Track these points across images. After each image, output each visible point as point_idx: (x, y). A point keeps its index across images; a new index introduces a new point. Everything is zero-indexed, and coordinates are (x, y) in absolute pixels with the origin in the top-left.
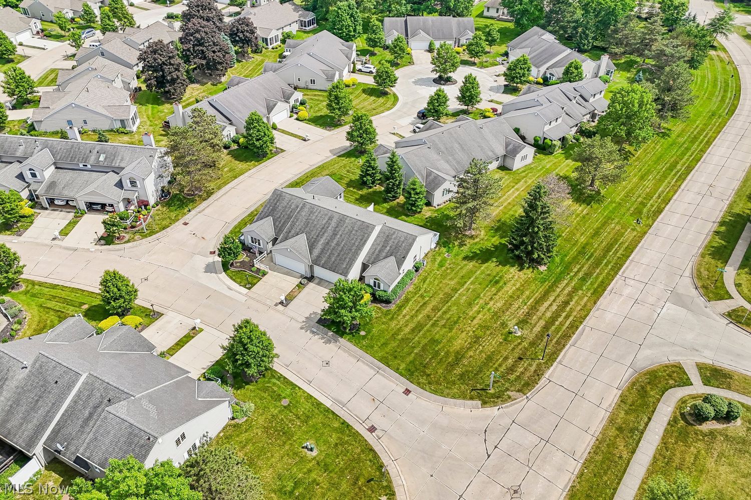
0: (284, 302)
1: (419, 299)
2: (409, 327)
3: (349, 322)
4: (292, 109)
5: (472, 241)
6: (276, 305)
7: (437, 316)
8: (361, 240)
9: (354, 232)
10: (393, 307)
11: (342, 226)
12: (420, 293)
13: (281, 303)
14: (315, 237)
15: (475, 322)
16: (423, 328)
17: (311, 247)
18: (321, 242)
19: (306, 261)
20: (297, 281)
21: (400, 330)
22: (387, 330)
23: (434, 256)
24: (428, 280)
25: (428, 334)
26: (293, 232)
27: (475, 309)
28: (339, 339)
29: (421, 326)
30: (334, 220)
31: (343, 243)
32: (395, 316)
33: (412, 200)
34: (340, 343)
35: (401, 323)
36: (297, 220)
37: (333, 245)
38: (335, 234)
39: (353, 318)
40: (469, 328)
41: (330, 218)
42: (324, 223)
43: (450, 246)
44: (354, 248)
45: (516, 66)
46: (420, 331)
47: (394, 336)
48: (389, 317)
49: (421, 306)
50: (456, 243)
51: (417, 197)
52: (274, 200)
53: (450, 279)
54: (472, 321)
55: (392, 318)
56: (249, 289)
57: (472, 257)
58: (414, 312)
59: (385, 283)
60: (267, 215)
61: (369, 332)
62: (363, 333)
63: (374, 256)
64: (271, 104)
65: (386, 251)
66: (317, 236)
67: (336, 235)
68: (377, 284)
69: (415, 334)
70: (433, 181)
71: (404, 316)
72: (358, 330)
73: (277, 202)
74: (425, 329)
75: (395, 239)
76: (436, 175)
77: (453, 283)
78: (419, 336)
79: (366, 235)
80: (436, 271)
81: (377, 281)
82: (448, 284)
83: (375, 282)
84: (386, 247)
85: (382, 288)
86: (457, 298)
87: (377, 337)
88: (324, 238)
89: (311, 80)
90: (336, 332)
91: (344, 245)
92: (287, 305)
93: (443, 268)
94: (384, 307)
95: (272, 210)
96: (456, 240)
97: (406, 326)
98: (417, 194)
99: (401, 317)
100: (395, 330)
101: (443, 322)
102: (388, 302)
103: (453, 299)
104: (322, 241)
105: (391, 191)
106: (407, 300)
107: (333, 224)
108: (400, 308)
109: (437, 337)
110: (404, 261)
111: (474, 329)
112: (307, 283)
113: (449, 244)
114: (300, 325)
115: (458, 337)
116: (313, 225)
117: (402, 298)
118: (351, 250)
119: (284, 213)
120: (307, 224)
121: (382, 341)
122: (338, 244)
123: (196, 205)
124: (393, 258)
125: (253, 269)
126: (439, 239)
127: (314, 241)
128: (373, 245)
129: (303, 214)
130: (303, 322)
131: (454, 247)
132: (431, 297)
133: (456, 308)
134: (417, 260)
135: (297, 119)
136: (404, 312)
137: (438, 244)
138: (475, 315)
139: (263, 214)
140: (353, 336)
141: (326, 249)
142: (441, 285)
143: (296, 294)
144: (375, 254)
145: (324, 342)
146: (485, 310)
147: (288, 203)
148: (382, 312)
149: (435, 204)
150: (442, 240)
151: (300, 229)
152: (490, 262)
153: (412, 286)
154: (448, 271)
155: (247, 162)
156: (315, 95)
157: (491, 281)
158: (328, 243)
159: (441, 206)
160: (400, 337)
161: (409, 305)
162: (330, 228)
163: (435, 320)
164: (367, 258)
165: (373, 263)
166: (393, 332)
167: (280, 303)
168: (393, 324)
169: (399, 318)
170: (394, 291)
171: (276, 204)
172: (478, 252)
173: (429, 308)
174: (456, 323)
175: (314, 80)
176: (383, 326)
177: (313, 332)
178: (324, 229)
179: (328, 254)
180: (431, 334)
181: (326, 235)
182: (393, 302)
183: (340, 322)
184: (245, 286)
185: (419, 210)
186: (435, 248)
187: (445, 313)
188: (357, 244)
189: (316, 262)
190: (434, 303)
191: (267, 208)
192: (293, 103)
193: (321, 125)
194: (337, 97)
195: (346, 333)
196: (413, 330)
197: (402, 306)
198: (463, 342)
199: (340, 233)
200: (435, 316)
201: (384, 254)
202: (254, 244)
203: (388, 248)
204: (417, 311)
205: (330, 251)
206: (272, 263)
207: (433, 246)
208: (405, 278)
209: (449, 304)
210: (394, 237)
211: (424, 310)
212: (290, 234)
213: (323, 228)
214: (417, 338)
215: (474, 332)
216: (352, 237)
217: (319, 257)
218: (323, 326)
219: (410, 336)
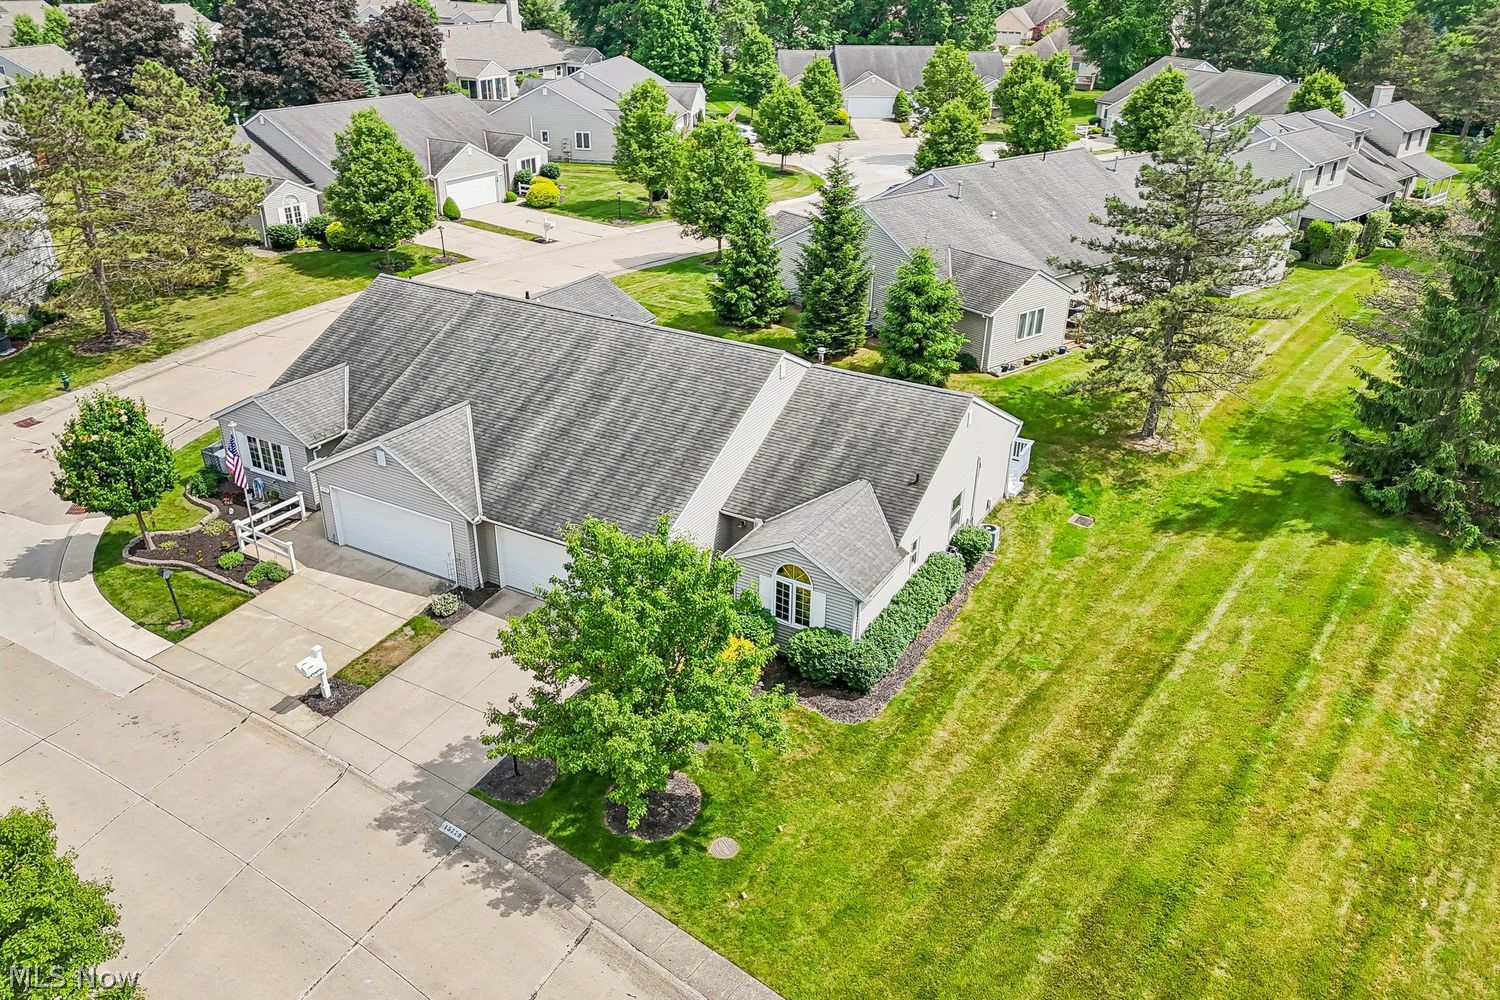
0: (327, 693)
1: (1003, 678)
2: (979, 815)
3: (639, 767)
4: (516, 184)
5: (1167, 472)
6: (283, 707)
7: (1115, 755)
8: (717, 410)
9: (683, 384)
10: (877, 714)
11: (630, 366)
12: (1000, 651)
13: (313, 699)
14: (510, 413)
15: (1343, 781)
16: (1057, 818)
17: (489, 452)
18: (537, 430)
19: (459, 506)
20: (412, 605)
21: (930, 827)
22: (860, 832)
23: (1025, 518)
24: (1024, 602)
25: (1095, 849)
26: (418, 400)
27: (1317, 714)
28: (590, 880)
29: (1044, 806)
30: (601, 347)
31: (633, 429)
32: (895, 757)
33: (912, 333)
34: (590, 902)
35: (932, 792)
36: (443, 358)
37: (588, 436)
38: (598, 396)
39: (669, 746)
40: (1320, 819)
41: (584, 342)
42: (552, 359)
43: (1083, 488)
44: (684, 442)
45: (1151, 98)
46: (1043, 834)
47: (900, 866)
48: (864, 759)
49: (1021, 710)
50: (1106, 480)
51: (931, 319)
52: (368, 310)
53: (1128, 597)
54: (1323, 777)
55: (880, 767)
56: (175, 638)
57: (1189, 520)
58: (987, 738)
59: (834, 588)
60: (330, 358)
61: (757, 839)
62: (722, 847)
63: (777, 483)
64: (446, 149)
65: (828, 462)
66: (522, 409)
67: (607, 398)
68: (790, 604)
69: (1021, 850)
70: (982, 279)
71: (943, 757)
72: (697, 832)
73: (381, 314)
74: (1071, 822)
75: (866, 412)
76: (989, 263)
77: (1145, 610)
78: (1042, 860)
79: (738, 392)
80: (1049, 570)
81: (794, 584)
82: (1126, 618)
83: (782, 591)
84: (829, 447)
85: (817, 618)
86: (1190, 671)
87: (807, 872)
88: (551, 413)
89: (579, 135)
90: (576, 846)
91: (636, 437)
92: (340, 705)
93: (1079, 561)
94: (830, 712)
95: (354, 342)
96: (1103, 469)
97: (964, 805)
98: (932, 308)
99: (927, 760)
100: (903, 829)
101: (1156, 788)
102: (847, 685)
103: (1173, 676)
104: (541, 425)
105: (828, 321)
106: (942, 684)
107: (593, 360)
108: (913, 717)
109: (1154, 867)
110: (917, 497)
111: (1355, 823)
112: (461, 614)
113: (1077, 483)
114: (377, 807)
115: (1282, 867)
116: (508, 370)
117: (917, 672)
118: (667, 451)
119: (396, 350)
120: (482, 368)
121: (838, 892)
122: (609, 434)
123: (99, 373)
124: (862, 489)
125: (225, 560)
126: (1033, 467)
127: (505, 430)
128: (768, 442)
129: (471, 334)
130: (402, 787)
131: (1099, 494)
132: (1060, 670)
133: (1204, 715)
134: (963, 520)
135: (525, 205)
136: (939, 736)
137: (1029, 480)
138: (1327, 746)
139: (317, 357)
140: (672, 863)
141: (555, 455)
142: (1092, 621)
143: (395, 655)
144: (780, 476)
145: (494, 904)
146: (1369, 721)
147: (419, 317)
148: (825, 738)
149: (993, 363)
150: (1044, 472)
151: (451, 390)
152: (1284, 531)
153: (958, 625)
154: (1107, 569)
155: (336, 278)
156: (588, 172)
157: (1332, 599)
158: (564, 432)
159: (1017, 372)
160: (936, 868)
161: (957, 704)
162: (577, 377)
163: (1113, 778)
164: (746, 497)
165: (772, 512)
166: (894, 842)
167: (303, 699)
168: (888, 798)
169: (918, 765)
170: (879, 634)
171: (372, 323)
172: (1210, 503)
173: (1059, 719)
174: (1233, 788)
175: (586, 136)
176: (834, 809)
177: (444, 845)
178: (553, 380)
179: (563, 472)
180: (1115, 852)
181: (559, 400)
182: (875, 689)
183: (589, 775)
184: (160, 630)
185: (937, 375)
186: (1023, 493)
187: (1154, 738)
188: (695, 426)
189: (502, 510)
190: (1079, 692)
191: (334, 338)
192: (519, 168)
193: (595, 217)
194: (644, 125)
195: (629, 849)
196: (1004, 829)
197: (924, 710)
198: (1324, 899)
199: (623, 390)
200: (1104, 754)
201: (820, 475)
202: (262, 471)
203: (839, 450)
204: (1004, 730)
205: (570, 462)
206: (323, 542)
207: (1015, 487)
208: (923, 582)
209: (1162, 696)
210: (861, 405)
211: (1039, 726)
212: (406, 410)
213: (549, 378)
214: (1034, 877)
215: (1359, 837)
216: (674, 404)
217: (517, 487)
218: (508, 809)
219: (994, 863)
